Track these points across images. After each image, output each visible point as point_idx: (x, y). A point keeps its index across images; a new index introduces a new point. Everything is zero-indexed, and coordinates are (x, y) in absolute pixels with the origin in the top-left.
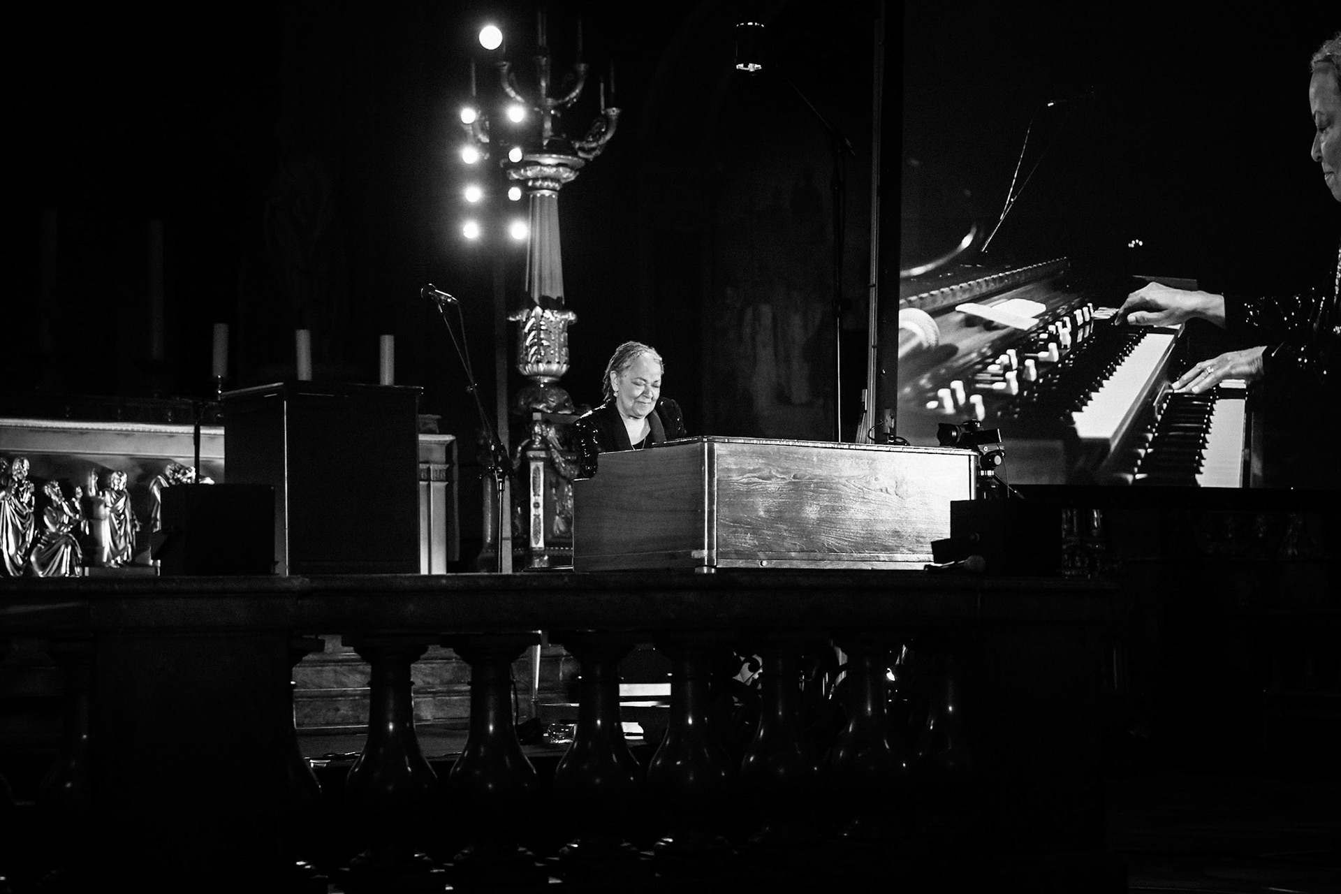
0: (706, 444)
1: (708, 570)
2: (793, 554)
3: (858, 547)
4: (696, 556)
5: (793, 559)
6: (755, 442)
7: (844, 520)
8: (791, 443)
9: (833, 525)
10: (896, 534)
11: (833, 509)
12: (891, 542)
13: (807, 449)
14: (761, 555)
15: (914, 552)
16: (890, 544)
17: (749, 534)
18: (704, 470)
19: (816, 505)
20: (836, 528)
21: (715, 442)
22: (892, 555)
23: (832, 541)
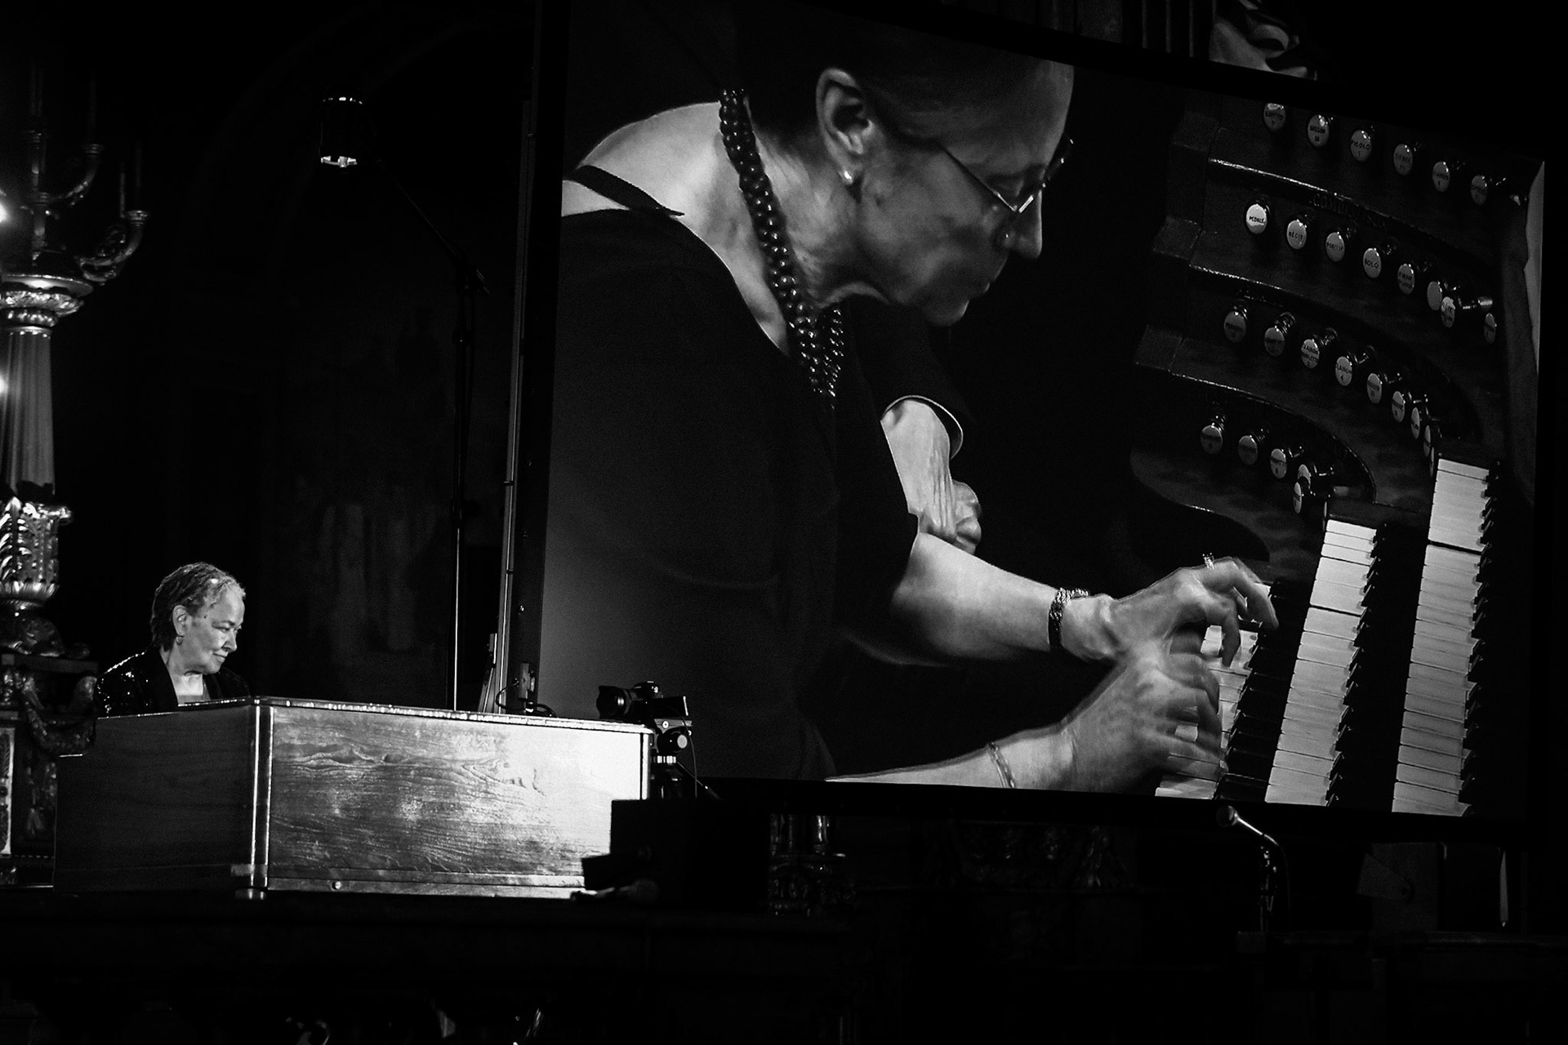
0: (258, 708)
1: (254, 895)
2: (381, 873)
3: (477, 863)
4: (237, 873)
5: (380, 879)
6: (330, 706)
7: (458, 824)
8: (383, 710)
9: (441, 831)
10: (533, 845)
11: (442, 807)
12: (525, 858)
13: (406, 719)
14: (333, 873)
15: (558, 873)
16: (524, 860)
17: (317, 842)
18: (255, 746)
19: (417, 800)
20: (445, 835)
21: (272, 705)
22: (523, 876)
23: (439, 855)
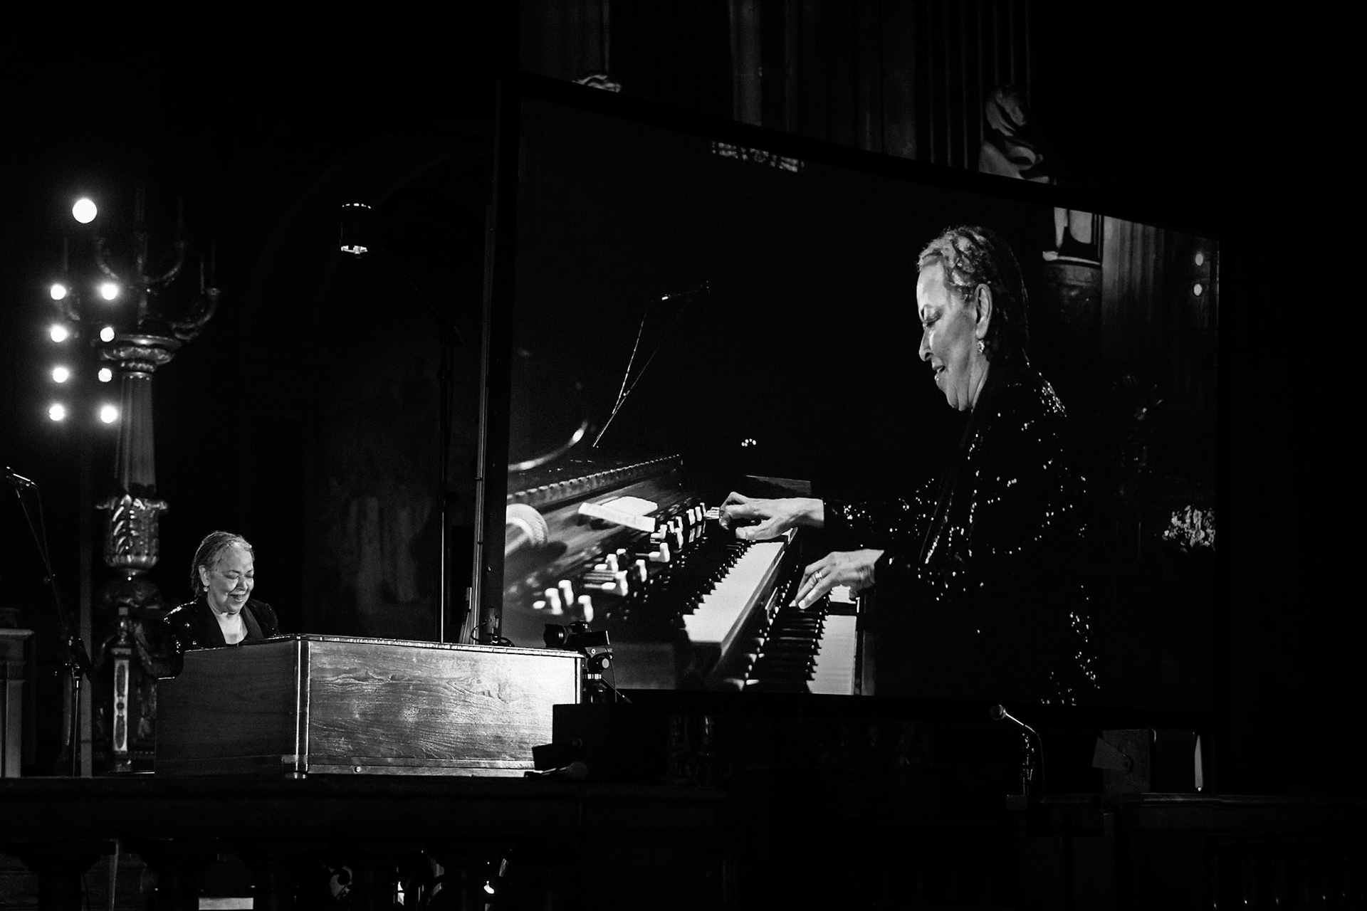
0: (299, 642)
1: (298, 776)
2: (390, 760)
3: (459, 753)
4: (286, 761)
5: (389, 765)
6: (351, 640)
7: (445, 724)
8: (389, 643)
9: (432, 730)
10: (498, 739)
11: (433, 713)
12: (493, 748)
13: (406, 649)
14: (355, 761)
15: (517, 759)
16: (492, 750)
17: (343, 739)
18: (297, 669)
19: (416, 708)
20: (436, 732)
21: (309, 640)
22: (494, 761)
23: (431, 746)
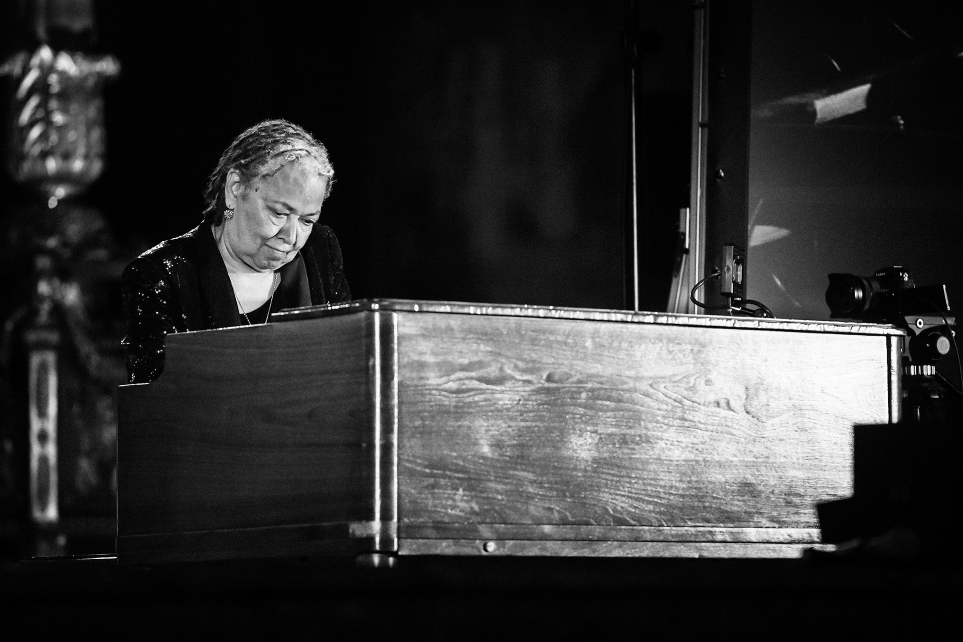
0: (377, 317)
1: (380, 561)
2: (547, 529)
3: (673, 515)
4: (357, 533)
5: (545, 538)
6: (472, 310)
7: (645, 462)
8: (542, 313)
9: (624, 473)
10: (747, 489)
11: (625, 441)
12: (737, 505)
13: (573, 323)
14: (484, 531)
15: (782, 524)
16: (735, 508)
17: (461, 492)
18: (374, 366)
19: (593, 433)
20: (631, 478)
21: (395, 311)
22: (739, 530)
23: (622, 504)
